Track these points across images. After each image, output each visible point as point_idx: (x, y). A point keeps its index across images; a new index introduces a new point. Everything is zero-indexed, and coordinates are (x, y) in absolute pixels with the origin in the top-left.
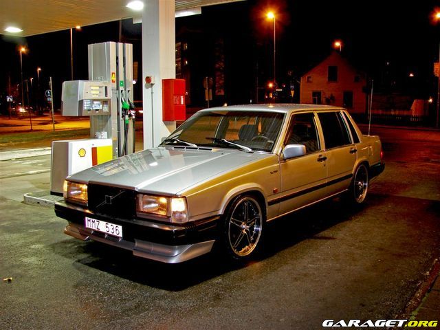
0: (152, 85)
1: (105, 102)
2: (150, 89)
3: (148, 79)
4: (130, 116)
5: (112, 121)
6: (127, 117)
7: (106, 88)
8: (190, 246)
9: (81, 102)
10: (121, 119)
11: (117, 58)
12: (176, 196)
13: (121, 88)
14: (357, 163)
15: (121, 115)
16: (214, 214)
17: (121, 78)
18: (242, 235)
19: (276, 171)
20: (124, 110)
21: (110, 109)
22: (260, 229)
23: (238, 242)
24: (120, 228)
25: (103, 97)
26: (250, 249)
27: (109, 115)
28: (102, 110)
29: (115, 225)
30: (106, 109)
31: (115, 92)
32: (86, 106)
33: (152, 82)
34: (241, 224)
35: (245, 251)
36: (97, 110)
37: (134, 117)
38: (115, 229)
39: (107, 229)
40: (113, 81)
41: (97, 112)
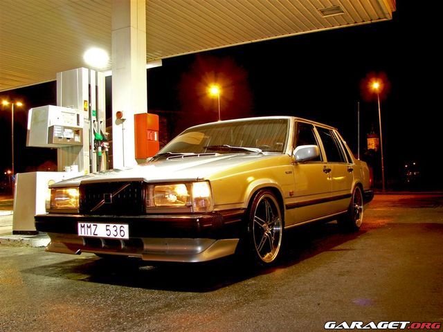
0: (123, 120)
1: (77, 132)
2: (121, 125)
3: (119, 114)
4: (103, 148)
5: (84, 152)
6: (100, 149)
7: (78, 115)
8: (215, 243)
9: (51, 129)
10: (94, 151)
11: (89, 86)
12: (198, 180)
13: (94, 118)
14: (354, 184)
15: (93, 147)
16: (238, 206)
17: (93, 108)
18: (264, 238)
19: (290, 172)
20: (96, 141)
21: (82, 140)
23: (261, 246)
24: (126, 227)
25: (75, 125)
26: (272, 256)
27: (80, 146)
28: (73, 139)
29: (118, 226)
30: (77, 139)
31: (88, 121)
32: (56, 133)
33: (123, 117)
35: (269, 257)
36: (68, 139)
37: (107, 150)
38: (118, 231)
39: (108, 232)
40: (85, 110)
41: (68, 141)
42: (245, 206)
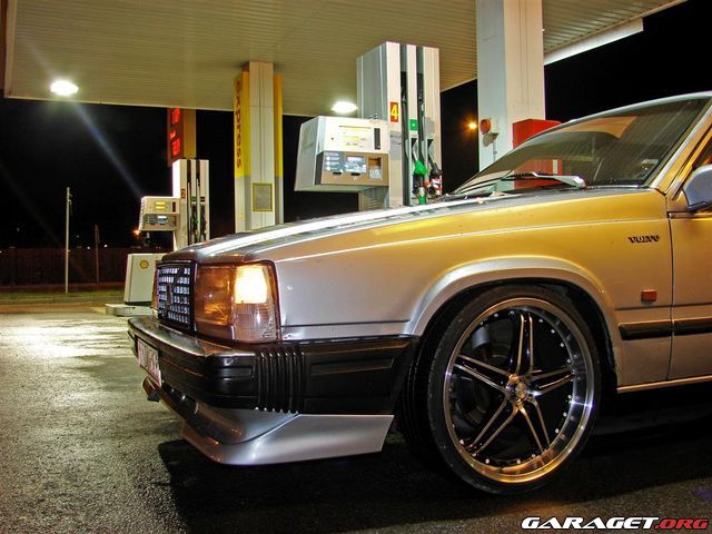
0: (495, 135)
1: (377, 161)
2: (491, 145)
3: (486, 125)
5: (392, 199)
6: (421, 191)
7: (377, 131)
8: (290, 417)
9: (320, 156)
10: (411, 194)
11: (403, 74)
13: (413, 134)
15: (411, 188)
17: (413, 115)
20: (417, 177)
21: (386, 174)
22: (589, 405)
23: (492, 431)
25: (370, 149)
28: (366, 175)
30: (376, 174)
32: (328, 166)
33: (493, 130)
34: (502, 379)
36: (353, 174)
40: (393, 120)
41: (355, 178)
42: (412, 327)
